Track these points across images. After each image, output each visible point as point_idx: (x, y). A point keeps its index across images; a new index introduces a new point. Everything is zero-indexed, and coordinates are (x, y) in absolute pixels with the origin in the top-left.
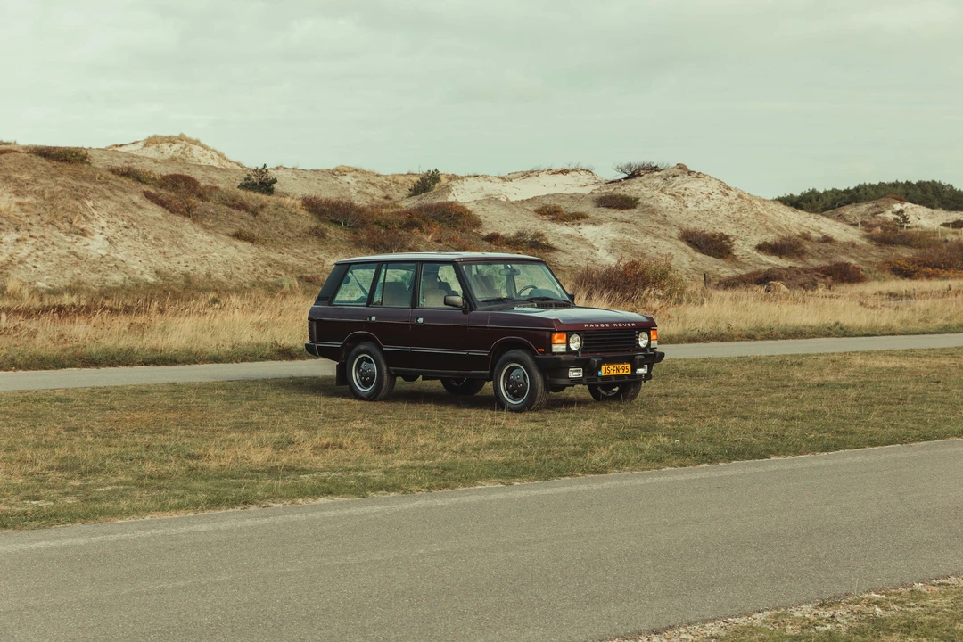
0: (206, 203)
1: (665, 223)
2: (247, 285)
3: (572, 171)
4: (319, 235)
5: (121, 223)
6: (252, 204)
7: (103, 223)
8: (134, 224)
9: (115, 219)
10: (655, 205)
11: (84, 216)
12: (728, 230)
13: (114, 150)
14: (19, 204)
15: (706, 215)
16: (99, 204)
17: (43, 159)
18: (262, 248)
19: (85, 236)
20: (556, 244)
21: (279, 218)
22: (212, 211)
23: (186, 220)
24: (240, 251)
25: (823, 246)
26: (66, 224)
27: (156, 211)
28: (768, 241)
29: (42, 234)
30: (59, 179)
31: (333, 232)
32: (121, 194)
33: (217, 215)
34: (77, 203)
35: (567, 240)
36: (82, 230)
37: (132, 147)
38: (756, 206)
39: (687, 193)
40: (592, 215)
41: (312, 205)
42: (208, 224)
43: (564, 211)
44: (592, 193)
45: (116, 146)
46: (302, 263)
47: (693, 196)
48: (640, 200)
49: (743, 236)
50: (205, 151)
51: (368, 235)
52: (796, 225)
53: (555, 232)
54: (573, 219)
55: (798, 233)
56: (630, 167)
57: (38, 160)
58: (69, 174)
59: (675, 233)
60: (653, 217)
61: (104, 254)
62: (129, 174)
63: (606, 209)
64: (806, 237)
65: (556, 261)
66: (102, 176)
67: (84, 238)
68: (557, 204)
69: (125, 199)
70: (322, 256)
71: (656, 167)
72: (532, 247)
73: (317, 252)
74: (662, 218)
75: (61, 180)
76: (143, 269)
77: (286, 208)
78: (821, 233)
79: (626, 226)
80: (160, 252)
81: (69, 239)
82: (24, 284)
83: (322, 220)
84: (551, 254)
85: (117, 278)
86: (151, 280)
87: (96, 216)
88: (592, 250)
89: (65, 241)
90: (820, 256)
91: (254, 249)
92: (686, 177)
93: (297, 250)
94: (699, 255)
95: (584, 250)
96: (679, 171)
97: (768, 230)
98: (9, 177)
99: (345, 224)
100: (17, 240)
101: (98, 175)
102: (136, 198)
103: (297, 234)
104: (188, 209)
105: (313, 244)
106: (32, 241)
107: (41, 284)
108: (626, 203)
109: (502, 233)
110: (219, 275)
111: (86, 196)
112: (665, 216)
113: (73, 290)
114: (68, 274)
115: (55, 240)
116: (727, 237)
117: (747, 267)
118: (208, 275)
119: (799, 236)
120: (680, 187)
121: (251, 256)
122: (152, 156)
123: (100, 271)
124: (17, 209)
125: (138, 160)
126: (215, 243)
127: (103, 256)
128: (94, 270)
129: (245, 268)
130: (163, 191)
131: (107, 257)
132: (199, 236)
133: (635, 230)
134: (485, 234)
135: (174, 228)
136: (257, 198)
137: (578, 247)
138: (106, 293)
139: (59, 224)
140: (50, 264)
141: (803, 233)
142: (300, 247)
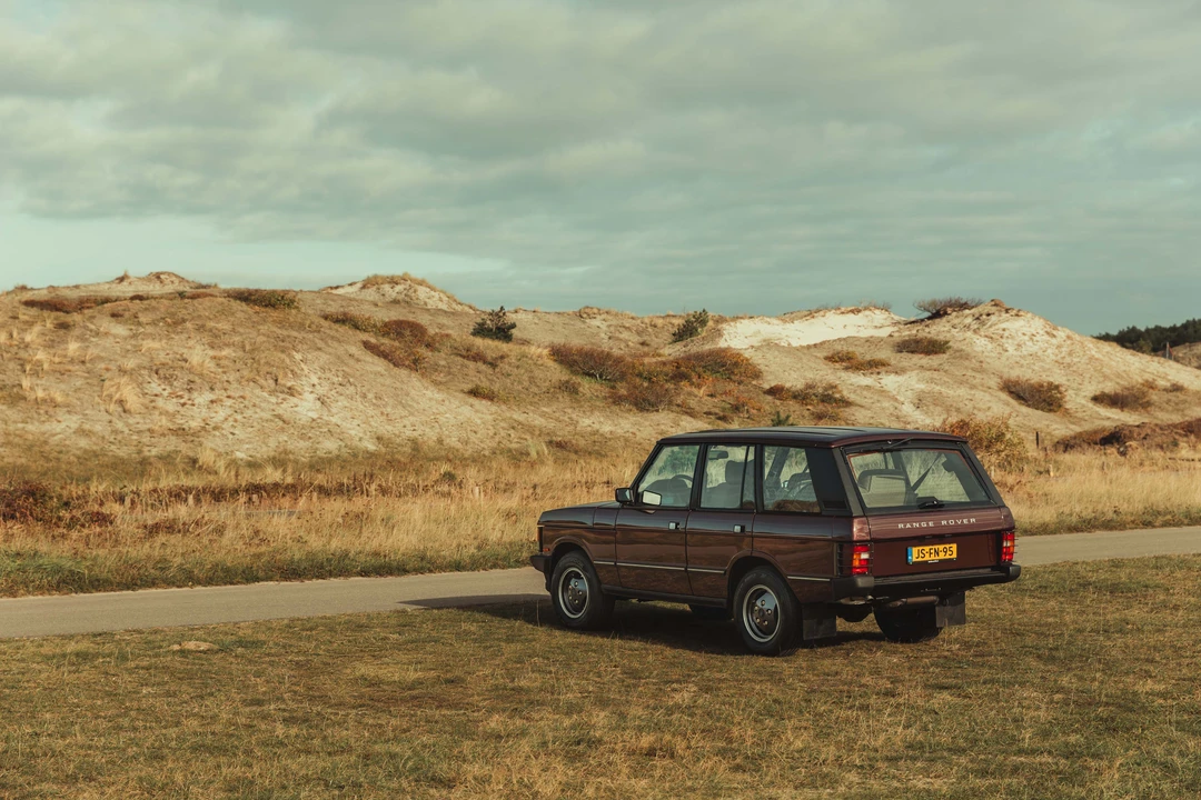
0: (437, 353)
1: (981, 370)
2: (487, 453)
3: (866, 309)
4: (570, 389)
5: (335, 379)
6: (490, 355)
7: (314, 380)
8: (351, 380)
9: (328, 375)
10: (968, 350)
11: (292, 371)
12: (1057, 378)
13: (329, 292)
14: (214, 358)
15: (1029, 360)
16: (310, 356)
17: (244, 304)
18: (504, 407)
19: (293, 395)
20: (852, 397)
21: (523, 371)
22: (443, 363)
23: (413, 375)
24: (477, 411)
25: (1171, 396)
26: (271, 382)
27: (378, 365)
28: (1106, 391)
29: (242, 394)
30: (261, 327)
31: (587, 386)
32: (336, 344)
33: (449, 367)
34: (283, 356)
35: (865, 393)
36: (290, 388)
37: (350, 289)
38: (1090, 349)
39: (1006, 334)
40: (893, 362)
41: (561, 355)
42: (439, 379)
43: (860, 358)
44: (891, 336)
45: (331, 288)
46: (551, 425)
47: (1013, 338)
48: (950, 344)
49: (1075, 385)
50: (433, 293)
51: (629, 390)
52: (1137, 371)
53: (851, 383)
54: (871, 367)
55: (1140, 381)
56: (934, 303)
57: (237, 305)
58: (274, 321)
59: (994, 382)
60: (967, 363)
61: (315, 416)
62: (343, 320)
63: (910, 355)
64: (1151, 386)
65: (853, 418)
66: (312, 323)
67: (291, 398)
68: (850, 349)
69: (341, 350)
70: (574, 416)
71: (966, 303)
72: (823, 401)
73: (569, 411)
74: (978, 364)
75: (264, 329)
76: (361, 435)
77: (531, 358)
78: (1169, 380)
79: (935, 375)
80: (382, 413)
81: (273, 400)
82: (220, 455)
83: (575, 373)
84: (847, 410)
85: (330, 446)
86: (371, 447)
87: (306, 371)
88: (896, 404)
89: (269, 402)
90: (1170, 408)
91: (494, 408)
92: (1004, 315)
93: (545, 409)
94: (1024, 409)
95: (886, 404)
96: (994, 308)
97: (1106, 377)
98: (203, 326)
99: (601, 377)
100: (212, 402)
101: (308, 322)
102: (353, 350)
103: (544, 389)
104: (415, 362)
105: (564, 399)
106: (229, 402)
107: (239, 455)
108: (934, 348)
109: (788, 385)
110: (452, 441)
111: (294, 348)
112: (981, 362)
113: (279, 462)
114: (272, 443)
115: (257, 401)
116: (1057, 387)
117: (1083, 422)
118: (440, 441)
119: (1143, 385)
120: (994, 327)
121: (490, 417)
122: (371, 299)
123: (310, 438)
124: (210, 365)
125: (355, 303)
126: (447, 402)
127: (314, 420)
128: (303, 437)
129: (483, 431)
130: (385, 341)
131: (319, 421)
132: (429, 393)
133: (946, 379)
134: (766, 386)
135: (398, 385)
136: (496, 347)
137: (878, 401)
138: (317, 465)
139: (262, 382)
140: (251, 429)
141: (1147, 381)
142: (548, 405)
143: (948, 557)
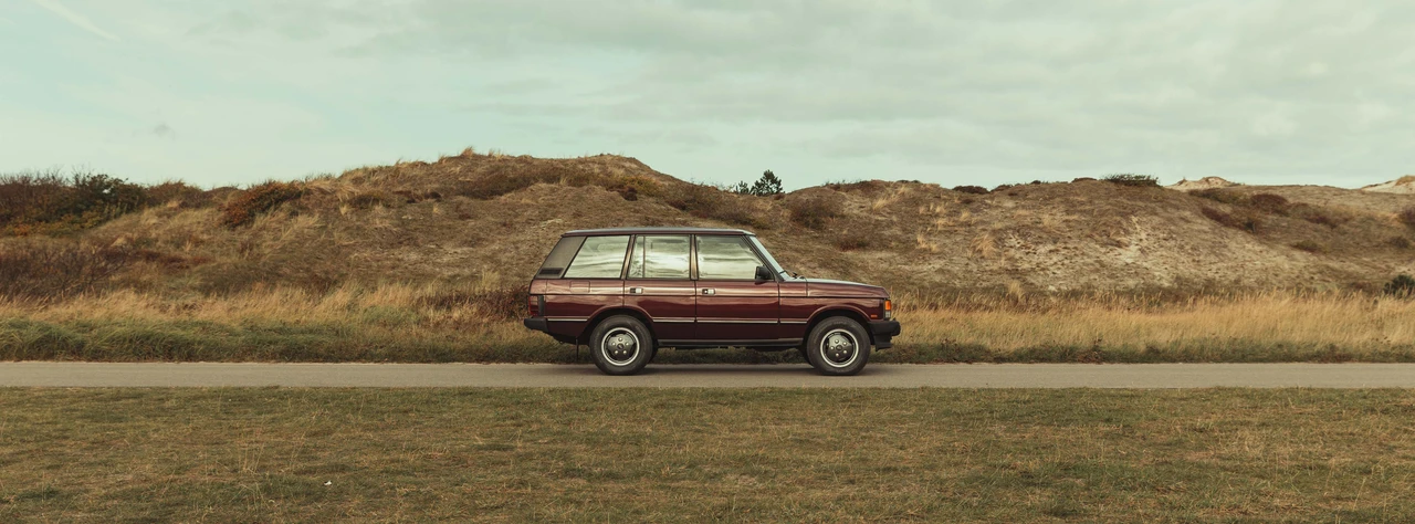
4: (1401, 244)
5: (1161, 236)
7: (1143, 236)
8: (1175, 236)
9: (1157, 232)
11: (1125, 229)
14: (1066, 221)
16: (1145, 219)
18: (1323, 257)
19: (1120, 247)
22: (1285, 224)
23: (1240, 232)
24: (1291, 259)
26: (1103, 237)
27: (1206, 225)
29: (1077, 245)
30: (1116, 199)
32: (1174, 210)
33: (1290, 228)
34: (1122, 219)
36: (1118, 242)
42: (1270, 236)
46: (1363, 270)
58: (1128, 195)
61: (1131, 262)
67: (1117, 249)
69: (1176, 215)
70: (1392, 264)
73: (1390, 259)
76: (1163, 276)
80: (1194, 261)
81: (1103, 250)
85: (1131, 282)
86: (1166, 284)
87: (1138, 230)
89: (1097, 252)
91: (1313, 258)
93: (1366, 259)
100: (1051, 251)
102: (1187, 214)
103: (1375, 243)
104: (1251, 223)
106: (1064, 251)
111: (1133, 213)
114: (1084, 280)
115: (1088, 251)
118: (1236, 280)
121: (1303, 264)
123: (1117, 277)
124: (1062, 225)
126: (1264, 253)
127: (1127, 264)
128: (1111, 276)
129: (1287, 274)
131: (1132, 265)
132: (1249, 246)
135: (1220, 239)
140: (1072, 270)
142: (1372, 255)
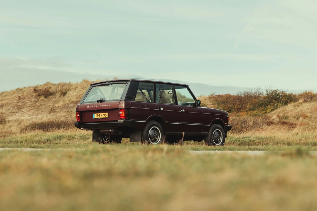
143: (105, 117)
